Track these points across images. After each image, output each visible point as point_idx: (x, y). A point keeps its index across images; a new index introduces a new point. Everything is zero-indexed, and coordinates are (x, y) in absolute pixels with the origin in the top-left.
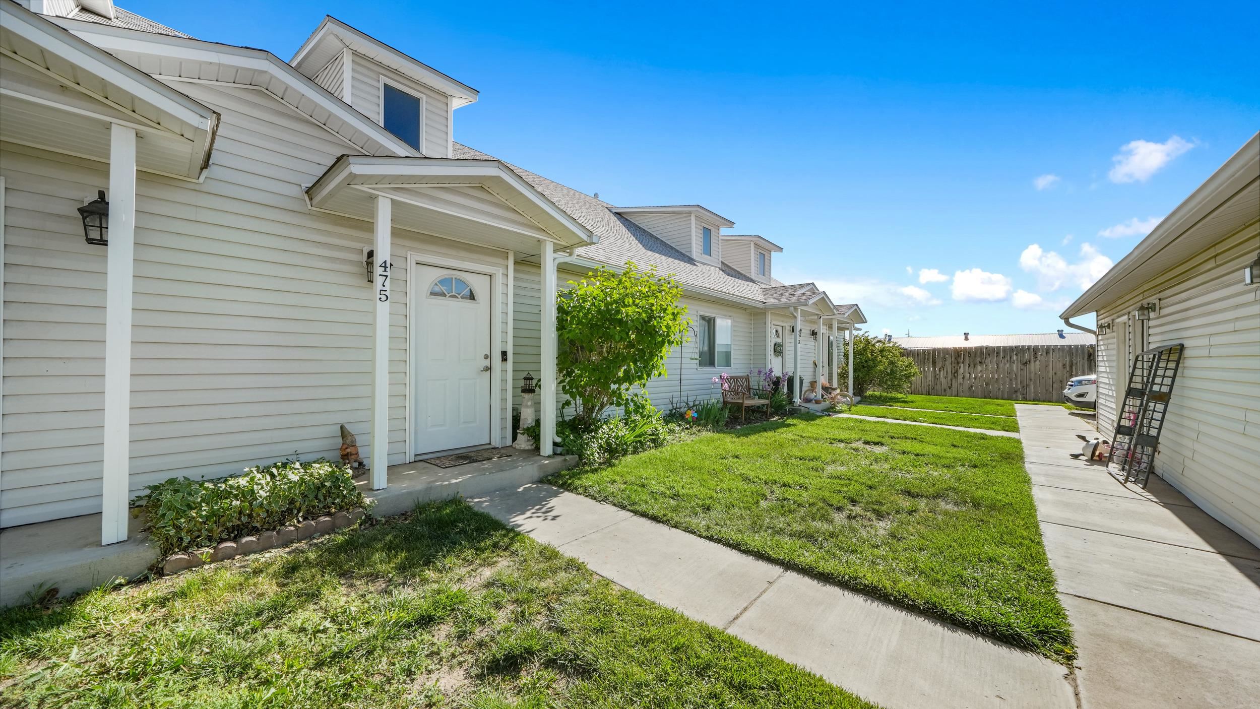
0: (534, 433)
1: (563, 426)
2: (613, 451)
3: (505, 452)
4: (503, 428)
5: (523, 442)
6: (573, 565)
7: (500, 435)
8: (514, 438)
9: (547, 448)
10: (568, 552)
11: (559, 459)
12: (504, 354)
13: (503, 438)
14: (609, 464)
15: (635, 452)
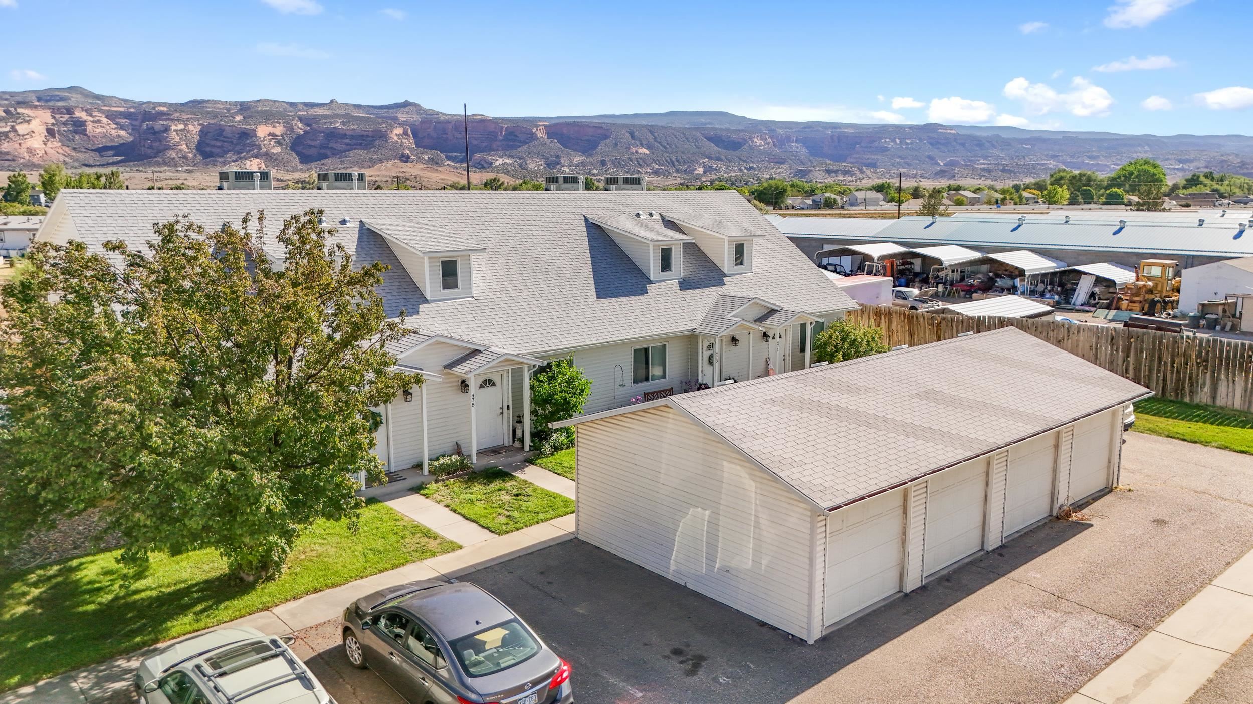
0: (522, 440)
1: (533, 435)
2: (556, 448)
3: (508, 449)
4: (509, 438)
5: (517, 444)
6: (531, 483)
7: (507, 440)
8: (514, 442)
9: (527, 448)
10: (529, 481)
11: (532, 452)
12: (508, 406)
13: (509, 442)
14: (552, 454)
15: (568, 448)
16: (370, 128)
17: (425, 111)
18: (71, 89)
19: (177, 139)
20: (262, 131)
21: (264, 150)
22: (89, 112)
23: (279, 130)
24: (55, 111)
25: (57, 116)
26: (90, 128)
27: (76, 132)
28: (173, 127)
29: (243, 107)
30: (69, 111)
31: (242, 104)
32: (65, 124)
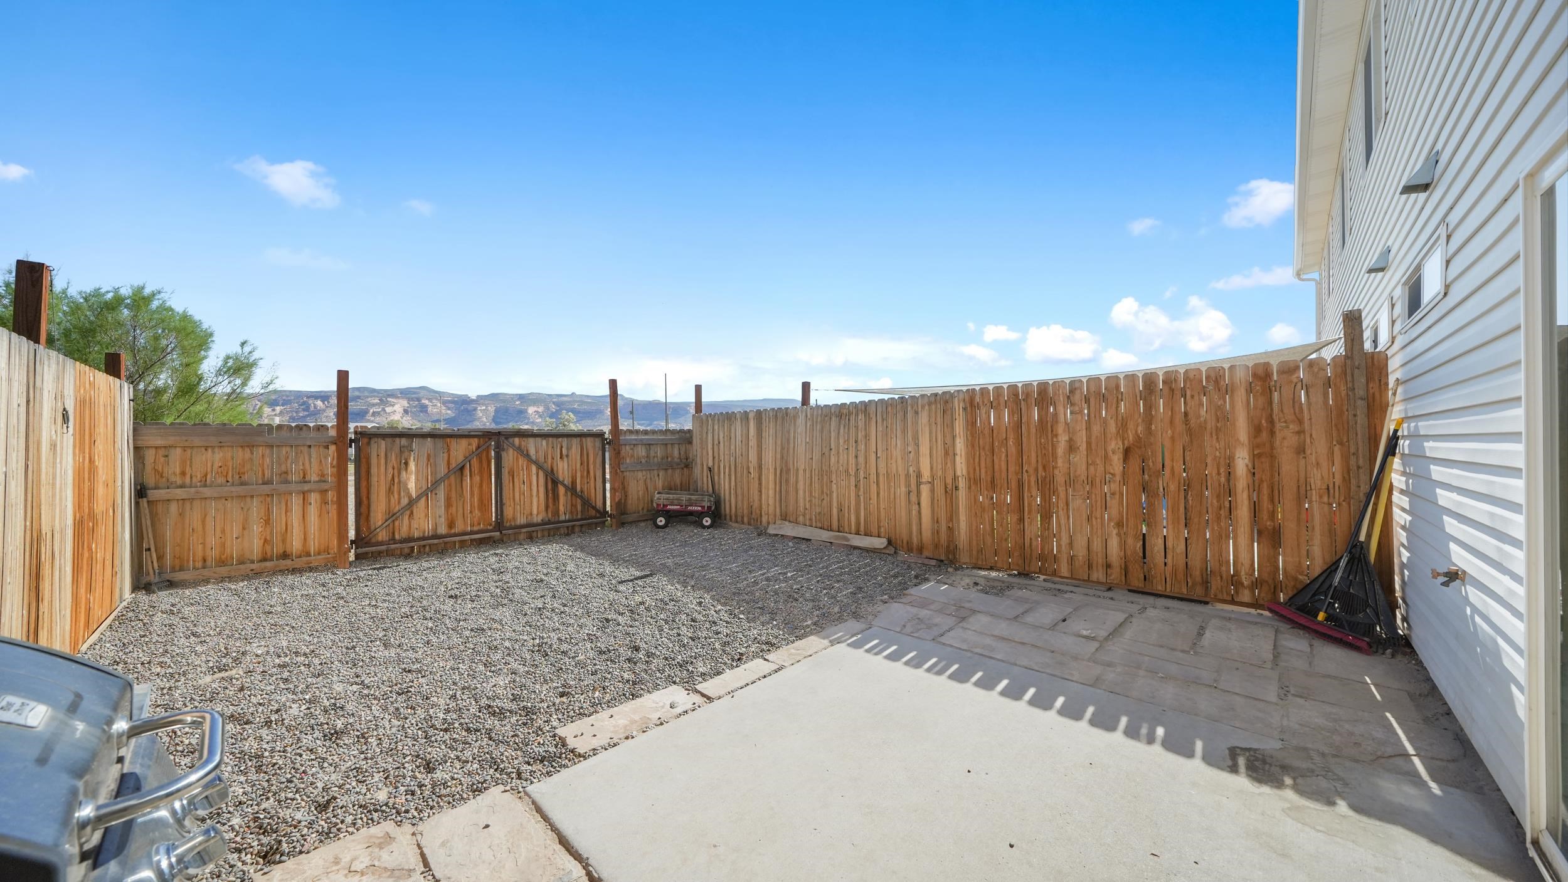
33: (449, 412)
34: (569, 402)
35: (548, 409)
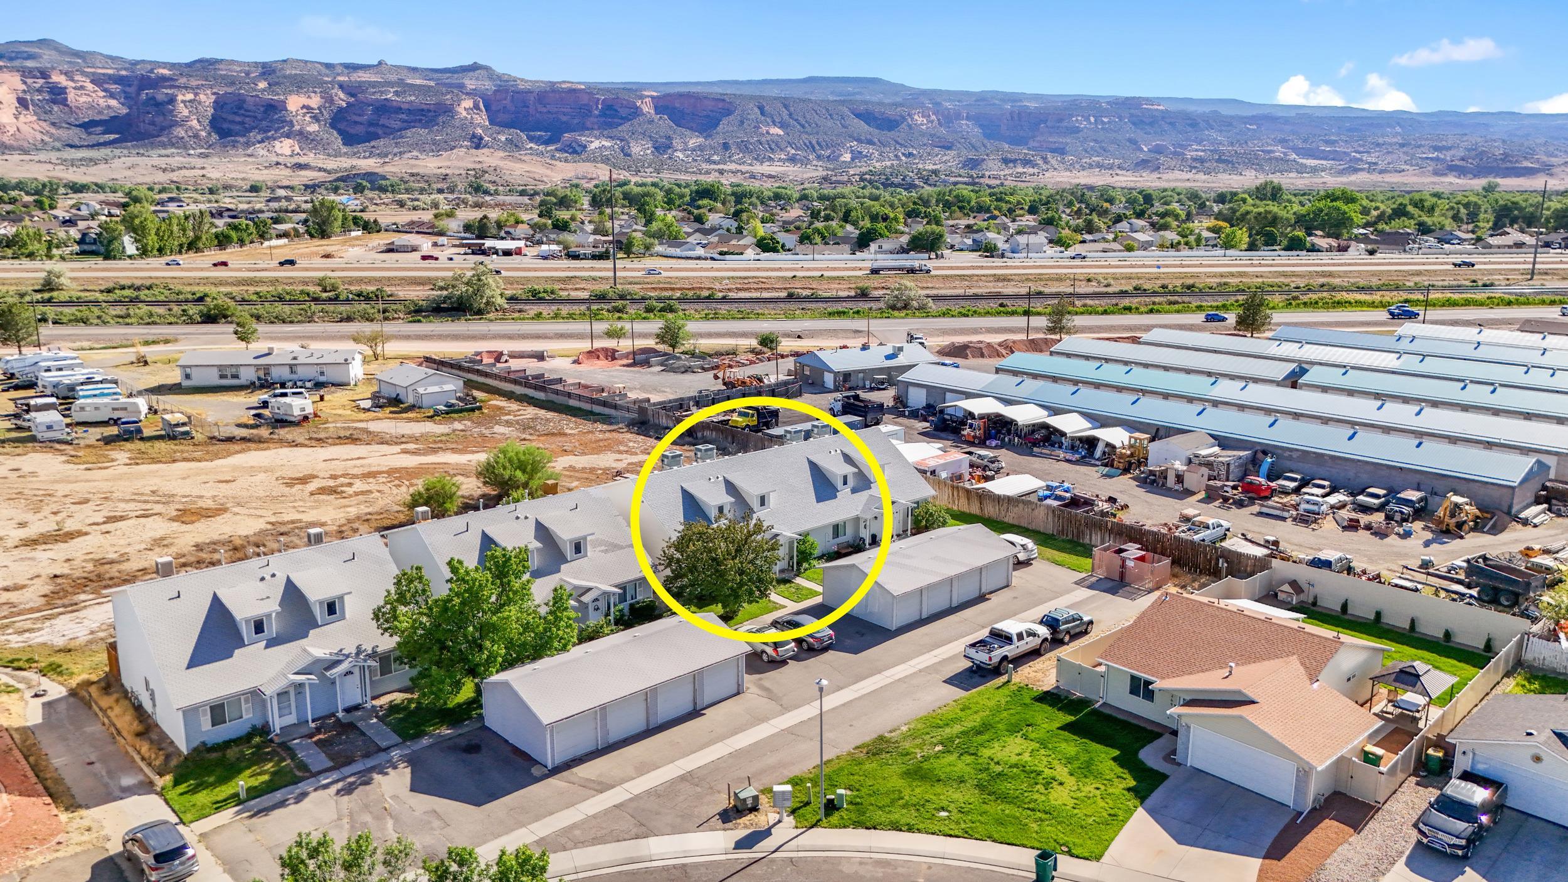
0: (794, 568)
1: (798, 566)
3: (791, 571)
11: (798, 572)
13: (791, 568)
14: (804, 573)
15: (809, 571)
16: (431, 100)
17: (499, 77)
18: (42, 42)
19: (186, 112)
20: (294, 103)
21: (297, 128)
22: (68, 75)
23: (315, 101)
24: (26, 73)
25: (29, 81)
26: (71, 96)
27: (54, 102)
28: (180, 98)
29: (267, 70)
30: (44, 74)
31: (264, 65)
32: (39, 91)
33: (113, 103)
34: (373, 85)
35: (331, 101)
